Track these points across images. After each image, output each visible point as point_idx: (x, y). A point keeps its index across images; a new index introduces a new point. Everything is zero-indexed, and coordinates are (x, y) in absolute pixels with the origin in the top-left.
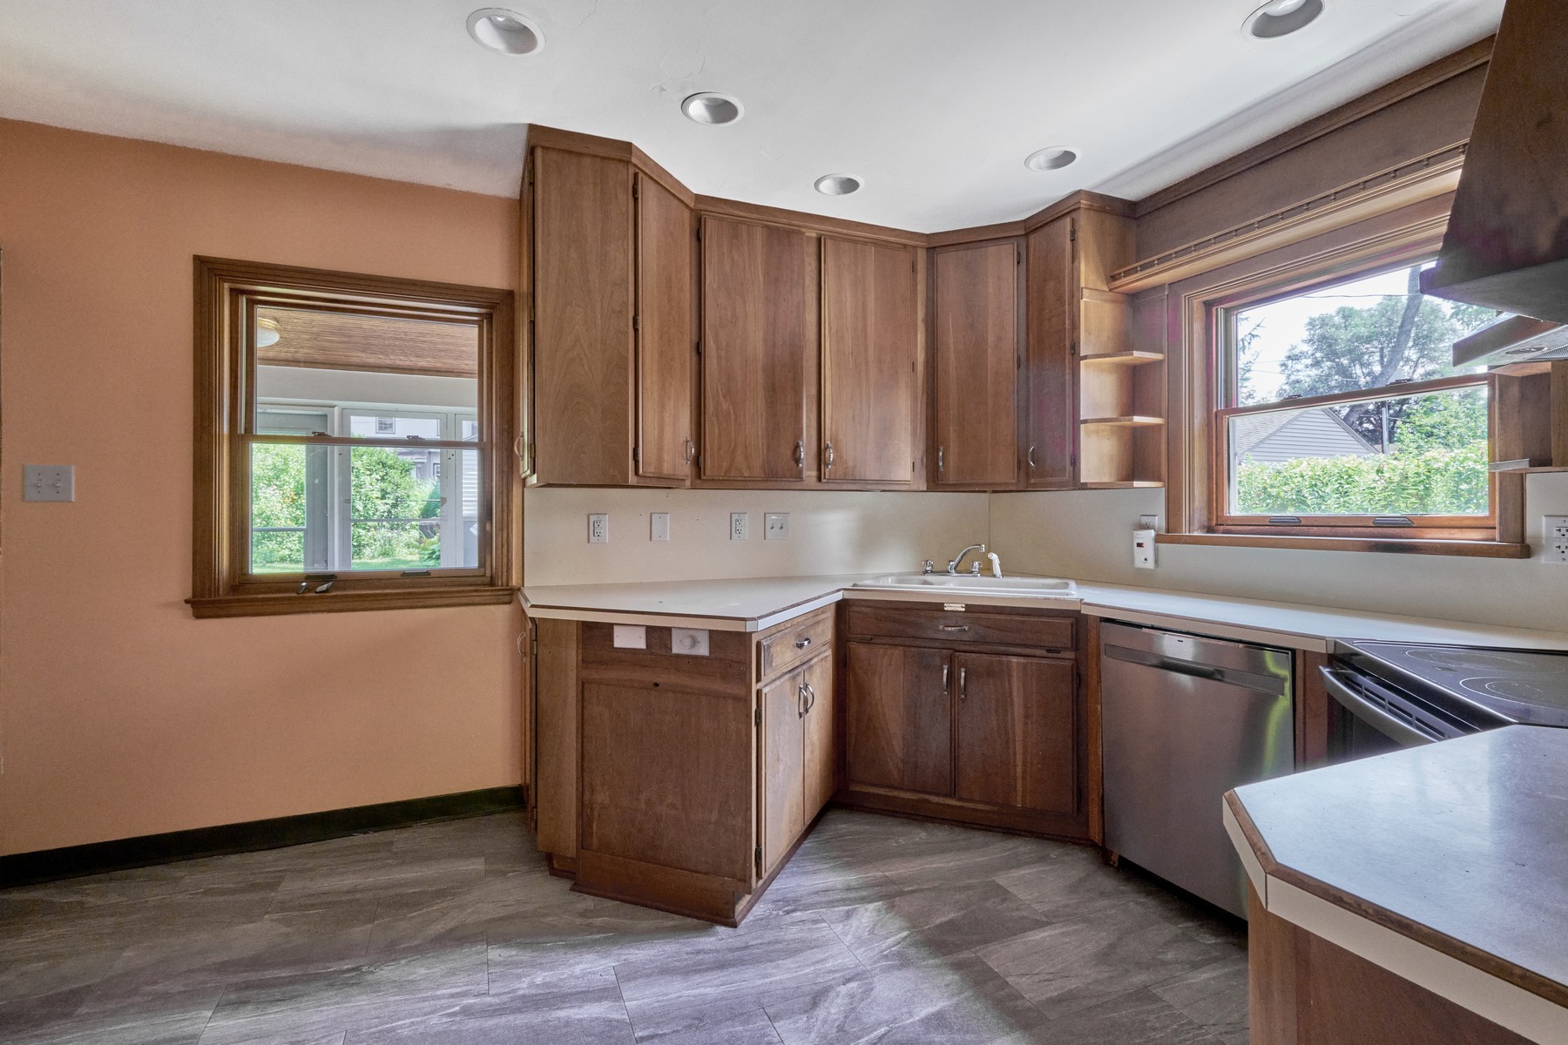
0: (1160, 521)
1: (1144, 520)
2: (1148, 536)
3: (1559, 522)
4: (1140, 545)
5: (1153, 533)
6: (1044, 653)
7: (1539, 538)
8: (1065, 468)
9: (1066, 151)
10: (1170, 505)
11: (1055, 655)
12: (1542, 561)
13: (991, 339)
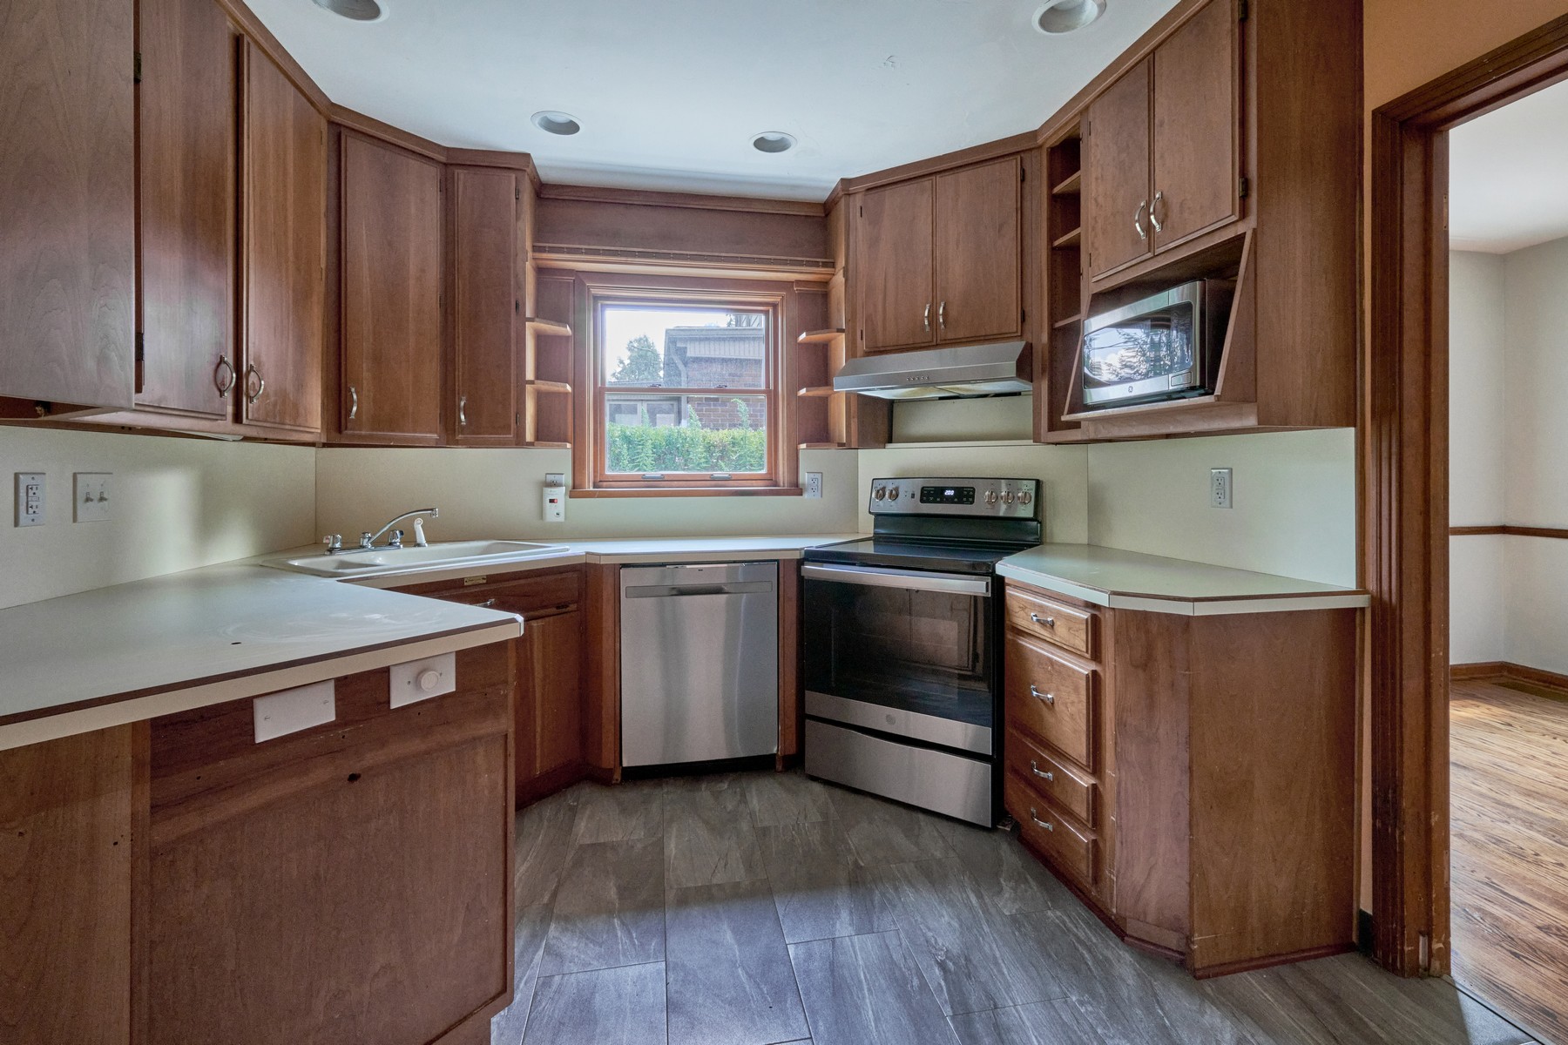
0: (567, 478)
1: (550, 478)
2: (560, 493)
3: (812, 475)
4: (552, 501)
5: (563, 489)
6: (554, 610)
7: (804, 484)
8: (510, 426)
9: (571, 121)
10: (576, 465)
11: (564, 610)
12: (806, 496)
13: (413, 268)
